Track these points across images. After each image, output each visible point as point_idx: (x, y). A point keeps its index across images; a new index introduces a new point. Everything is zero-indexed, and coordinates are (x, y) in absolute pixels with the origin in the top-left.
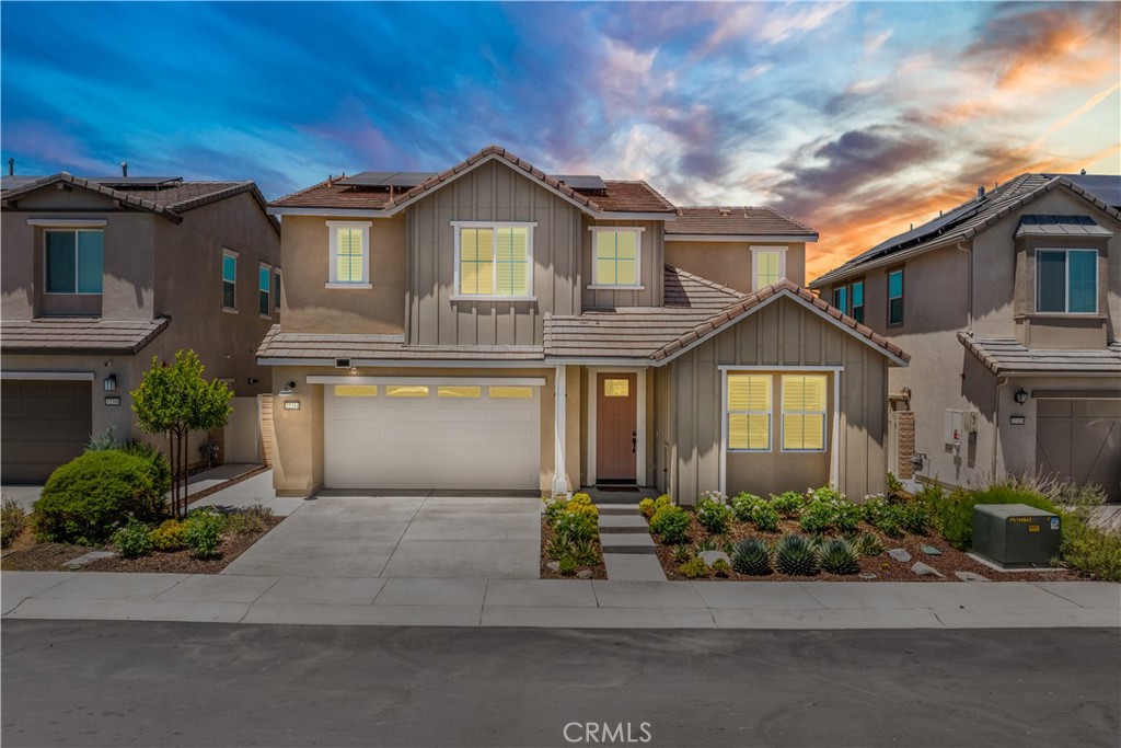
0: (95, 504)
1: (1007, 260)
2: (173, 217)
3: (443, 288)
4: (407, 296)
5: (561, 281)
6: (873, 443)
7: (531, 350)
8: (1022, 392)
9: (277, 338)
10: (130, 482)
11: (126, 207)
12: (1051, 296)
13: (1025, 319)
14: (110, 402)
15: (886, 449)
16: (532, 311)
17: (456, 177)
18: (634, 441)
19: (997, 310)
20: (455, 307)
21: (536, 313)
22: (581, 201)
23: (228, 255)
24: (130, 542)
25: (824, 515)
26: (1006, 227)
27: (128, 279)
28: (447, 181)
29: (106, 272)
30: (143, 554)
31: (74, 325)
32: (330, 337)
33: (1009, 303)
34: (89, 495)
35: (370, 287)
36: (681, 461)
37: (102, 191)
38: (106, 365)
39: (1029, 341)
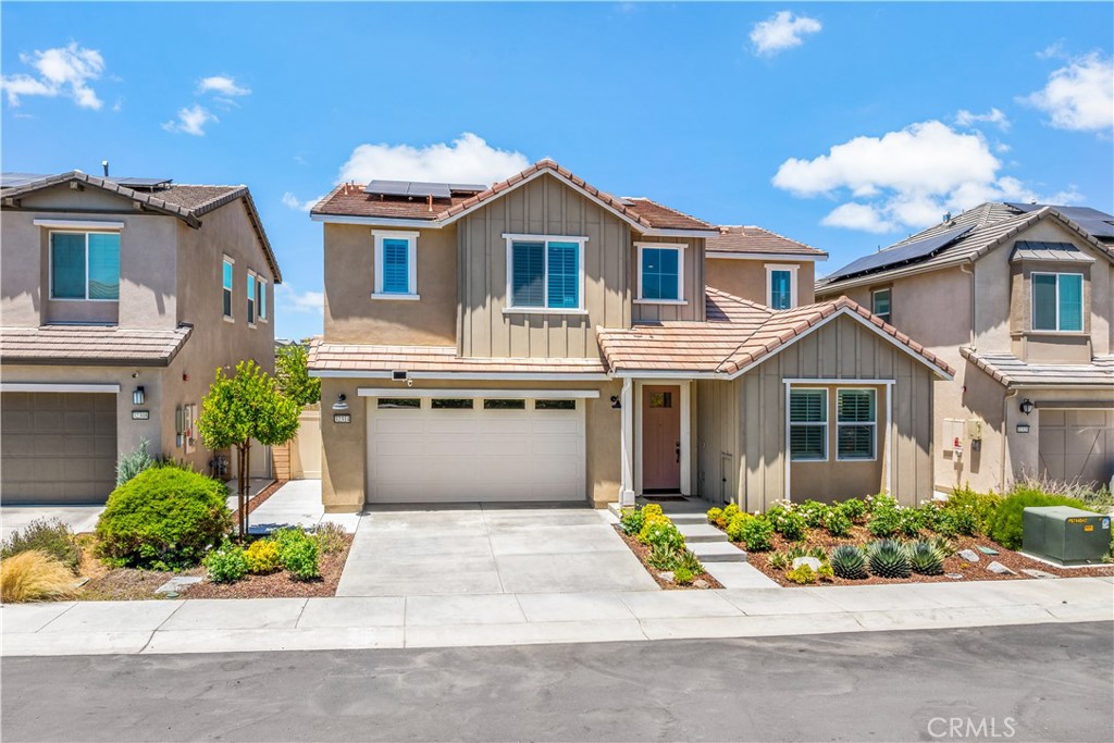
0: (174, 526)
1: (1004, 281)
2: (192, 222)
3: (495, 300)
4: (460, 308)
5: (611, 295)
6: (921, 452)
7: (585, 363)
8: (1028, 403)
9: (321, 349)
10: (205, 501)
11: (147, 209)
12: (1044, 316)
13: (1023, 336)
14: (137, 415)
15: (933, 457)
16: (583, 324)
17: (510, 189)
18: (678, 452)
19: (996, 327)
20: (507, 320)
21: (588, 326)
22: (632, 217)
23: (228, 262)
24: (229, 567)
25: (893, 519)
26: (1004, 251)
27: (148, 284)
28: (501, 194)
29: (123, 278)
30: (239, 579)
31: (91, 334)
32: (378, 348)
33: (1006, 321)
34: (165, 516)
35: (417, 298)
36: (749, 471)
37: (120, 192)
38: (134, 376)
39: (1025, 357)
